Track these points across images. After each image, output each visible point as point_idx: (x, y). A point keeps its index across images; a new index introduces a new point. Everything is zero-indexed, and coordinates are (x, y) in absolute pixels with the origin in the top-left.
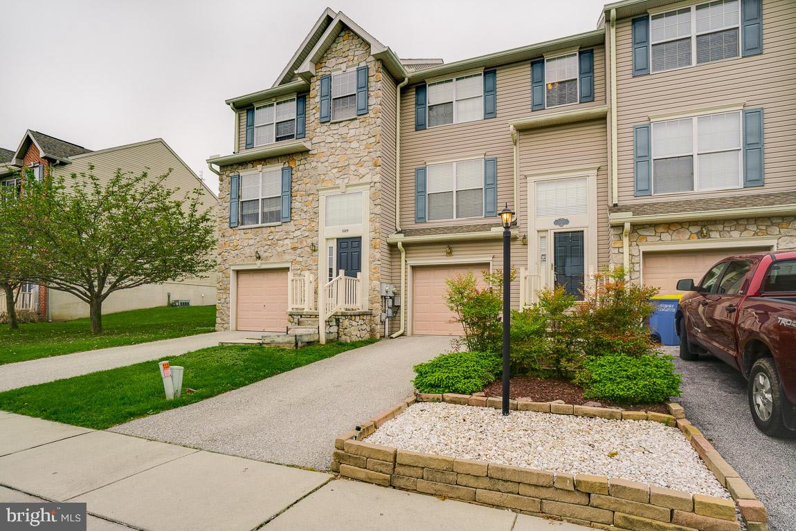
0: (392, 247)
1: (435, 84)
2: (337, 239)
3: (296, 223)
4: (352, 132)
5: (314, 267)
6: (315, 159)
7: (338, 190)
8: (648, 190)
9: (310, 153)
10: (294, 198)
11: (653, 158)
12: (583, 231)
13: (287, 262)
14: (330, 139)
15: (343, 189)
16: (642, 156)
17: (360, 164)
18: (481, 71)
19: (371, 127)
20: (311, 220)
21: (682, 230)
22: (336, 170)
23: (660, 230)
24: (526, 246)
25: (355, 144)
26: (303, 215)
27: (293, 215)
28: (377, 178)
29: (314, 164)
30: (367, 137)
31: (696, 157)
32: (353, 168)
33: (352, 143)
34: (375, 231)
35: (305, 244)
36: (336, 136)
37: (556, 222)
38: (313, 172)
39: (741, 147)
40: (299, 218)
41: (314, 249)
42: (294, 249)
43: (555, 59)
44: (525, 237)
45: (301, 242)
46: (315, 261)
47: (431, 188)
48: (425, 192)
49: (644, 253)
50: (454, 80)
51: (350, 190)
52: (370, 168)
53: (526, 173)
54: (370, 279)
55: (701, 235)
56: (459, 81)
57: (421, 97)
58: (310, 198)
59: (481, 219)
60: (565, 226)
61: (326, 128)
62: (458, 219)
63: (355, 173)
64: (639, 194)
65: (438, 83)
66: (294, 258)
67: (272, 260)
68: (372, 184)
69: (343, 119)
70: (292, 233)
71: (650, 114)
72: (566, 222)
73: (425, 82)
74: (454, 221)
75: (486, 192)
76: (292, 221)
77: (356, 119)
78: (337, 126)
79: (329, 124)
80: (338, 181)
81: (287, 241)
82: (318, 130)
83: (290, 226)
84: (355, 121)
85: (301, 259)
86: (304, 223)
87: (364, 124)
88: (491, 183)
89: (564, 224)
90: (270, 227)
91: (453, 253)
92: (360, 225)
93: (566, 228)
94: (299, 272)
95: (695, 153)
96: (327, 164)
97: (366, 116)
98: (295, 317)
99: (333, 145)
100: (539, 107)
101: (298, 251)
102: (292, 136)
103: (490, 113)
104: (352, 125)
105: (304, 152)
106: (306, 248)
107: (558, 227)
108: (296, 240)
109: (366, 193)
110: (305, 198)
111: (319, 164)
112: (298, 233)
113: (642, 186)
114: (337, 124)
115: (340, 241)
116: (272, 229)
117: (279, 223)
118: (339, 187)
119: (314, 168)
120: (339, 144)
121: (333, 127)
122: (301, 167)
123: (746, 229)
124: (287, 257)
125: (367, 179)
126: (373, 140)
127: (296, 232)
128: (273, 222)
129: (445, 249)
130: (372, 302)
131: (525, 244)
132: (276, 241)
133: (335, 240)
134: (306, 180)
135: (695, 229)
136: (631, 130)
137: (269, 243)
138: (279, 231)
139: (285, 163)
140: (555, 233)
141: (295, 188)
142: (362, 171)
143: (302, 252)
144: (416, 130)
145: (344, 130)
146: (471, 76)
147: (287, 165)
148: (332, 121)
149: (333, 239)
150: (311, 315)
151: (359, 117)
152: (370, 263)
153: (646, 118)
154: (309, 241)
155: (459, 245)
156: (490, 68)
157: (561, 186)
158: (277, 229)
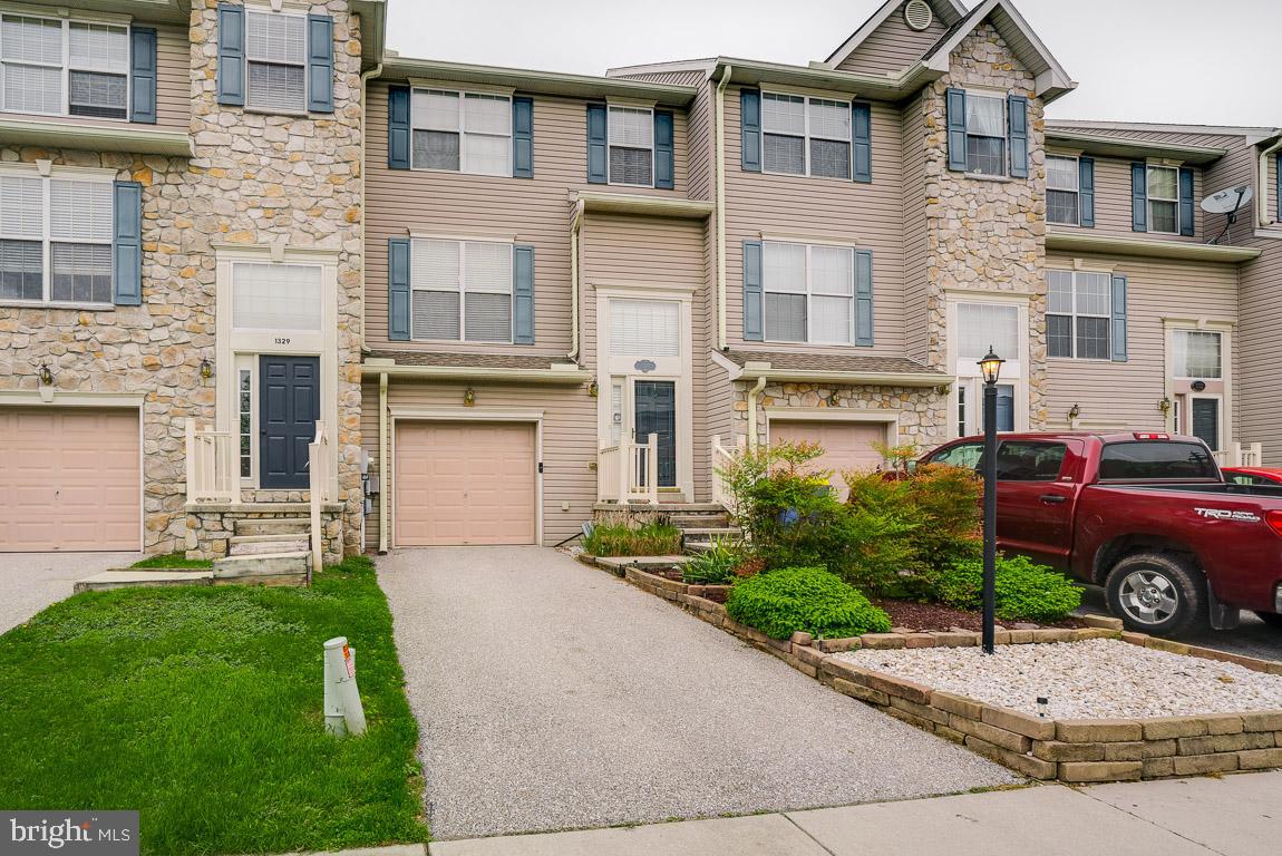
0: (370, 382)
1: (426, 91)
2: (261, 356)
3: (155, 310)
4: (296, 143)
5: (206, 411)
6: (206, 180)
7: (267, 255)
8: (760, 333)
9: (192, 162)
10: (147, 254)
11: (765, 290)
12: (673, 383)
13: (133, 395)
14: (241, 145)
15: (278, 253)
16: (751, 285)
17: (317, 211)
18: (509, 93)
19: (341, 142)
20: (197, 309)
21: (812, 393)
22: (260, 213)
23: (789, 390)
24: (594, 399)
25: (302, 168)
26: (175, 296)
27: (147, 291)
28: (356, 246)
29: (202, 190)
30: (331, 160)
31: (809, 297)
32: (299, 215)
33: (296, 165)
34: (350, 348)
35: (180, 358)
36: (258, 142)
37: (640, 365)
38: (198, 206)
39: (852, 295)
40: (163, 301)
41: (207, 369)
42: (153, 367)
43: (621, 109)
44: (594, 385)
45: (171, 355)
46: (208, 398)
47: (418, 281)
48: (408, 285)
49: (771, 420)
50: (462, 94)
51: (292, 259)
52: (338, 223)
53: (597, 282)
54: (341, 442)
55: (832, 402)
56: (470, 100)
57: (400, 108)
58: (195, 261)
59: (508, 346)
60: (650, 372)
61: (234, 120)
62: (467, 342)
63: (306, 227)
64: (748, 337)
65: (433, 92)
66: (154, 387)
67: (86, 387)
68: (343, 256)
69: (276, 111)
70: (146, 333)
71: (764, 229)
72: (652, 366)
73: (408, 83)
74: (463, 345)
75: (516, 302)
76: (144, 306)
77: (305, 117)
78: (259, 121)
79: (238, 111)
80: (263, 237)
81: (127, 349)
82: (211, 118)
83: (141, 317)
84: (304, 122)
85: (170, 392)
86: (177, 312)
87: (325, 133)
88: (524, 289)
89: (648, 369)
90: (79, 311)
91: (476, 402)
92: (316, 332)
93: (650, 376)
94: (165, 419)
95: (809, 293)
96: (235, 195)
97: (328, 117)
98: (206, 517)
99: (251, 158)
100: (599, 180)
101: (163, 374)
102: (120, 114)
103: (523, 170)
104: (296, 127)
105: (177, 159)
106: (185, 369)
107: (640, 372)
108: (155, 348)
109: (330, 271)
110: (179, 260)
111: (216, 193)
112: (162, 333)
113: (753, 327)
114: (261, 118)
115: (266, 360)
116: (88, 317)
117: (109, 306)
118: (269, 250)
119: (205, 199)
120: (265, 160)
121: (250, 120)
122: (167, 190)
123: (872, 399)
124: (131, 384)
125: (333, 243)
126: (344, 168)
127: (157, 330)
128: (89, 300)
129: (459, 392)
130: (344, 485)
131: (594, 395)
132: (99, 347)
133: (257, 358)
134: (183, 221)
135: (825, 394)
136: (740, 245)
137: (78, 347)
138: (110, 324)
139: (120, 172)
140: (636, 381)
141: (151, 233)
142: (321, 225)
143: (173, 376)
144: (390, 168)
145: (278, 135)
146: (491, 97)
147: (126, 176)
148: (247, 108)
149: (253, 354)
150: (247, 513)
151: (312, 116)
152: (341, 410)
153: (756, 233)
154: (193, 355)
155: (486, 389)
156: (527, 93)
157: (644, 310)
158: (100, 318)
